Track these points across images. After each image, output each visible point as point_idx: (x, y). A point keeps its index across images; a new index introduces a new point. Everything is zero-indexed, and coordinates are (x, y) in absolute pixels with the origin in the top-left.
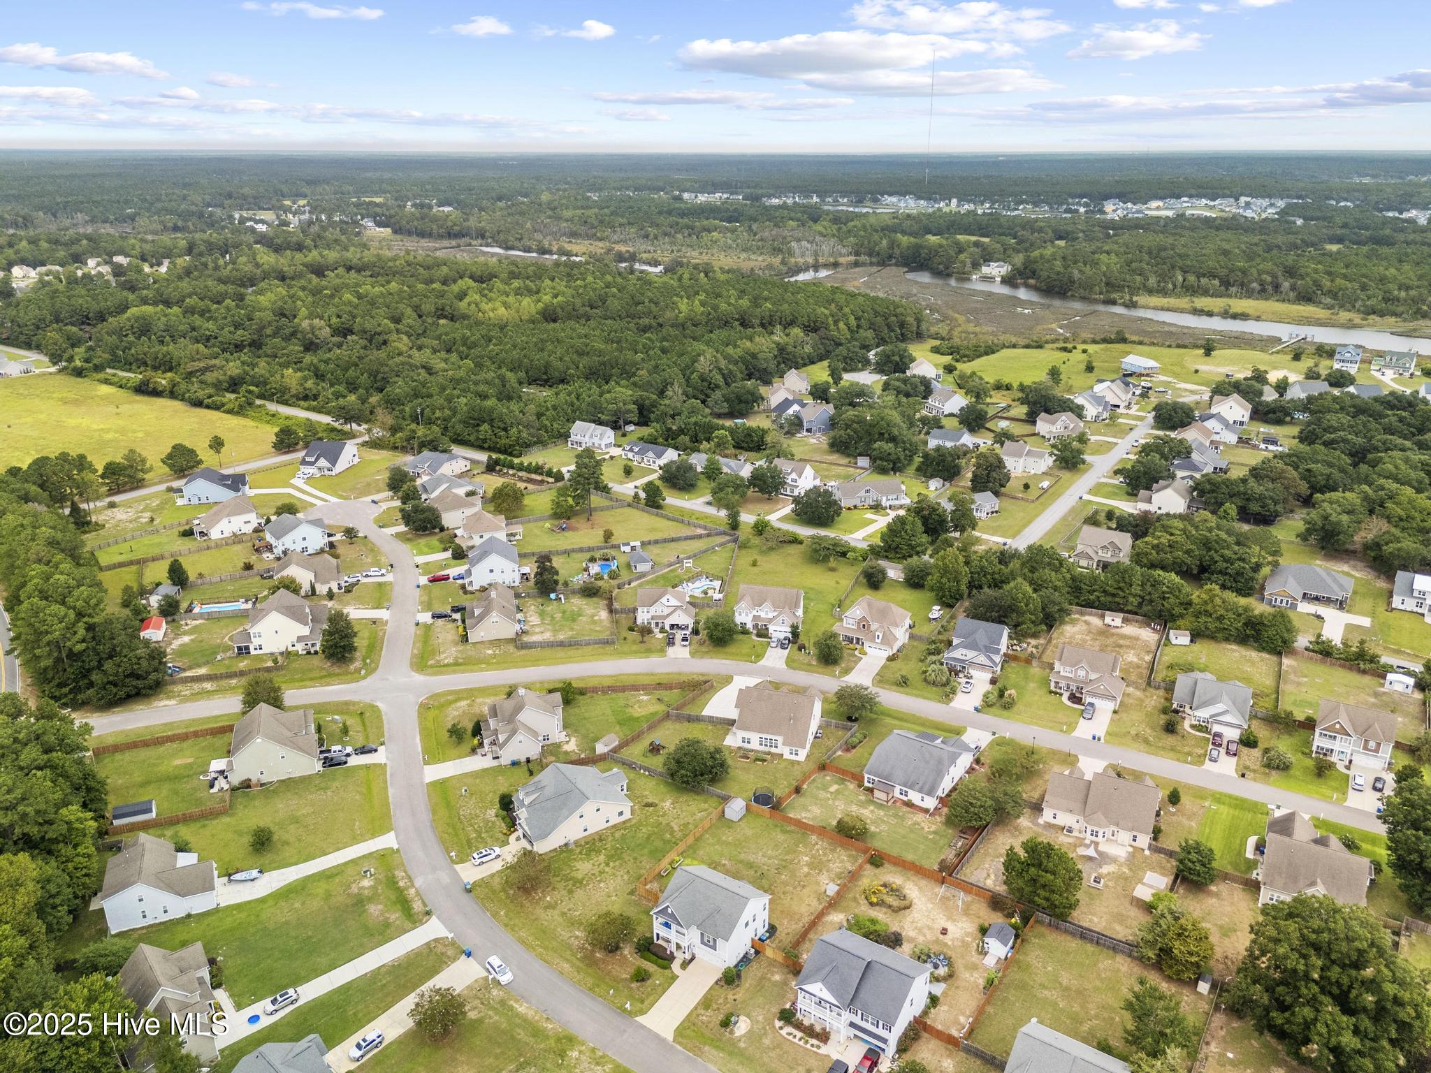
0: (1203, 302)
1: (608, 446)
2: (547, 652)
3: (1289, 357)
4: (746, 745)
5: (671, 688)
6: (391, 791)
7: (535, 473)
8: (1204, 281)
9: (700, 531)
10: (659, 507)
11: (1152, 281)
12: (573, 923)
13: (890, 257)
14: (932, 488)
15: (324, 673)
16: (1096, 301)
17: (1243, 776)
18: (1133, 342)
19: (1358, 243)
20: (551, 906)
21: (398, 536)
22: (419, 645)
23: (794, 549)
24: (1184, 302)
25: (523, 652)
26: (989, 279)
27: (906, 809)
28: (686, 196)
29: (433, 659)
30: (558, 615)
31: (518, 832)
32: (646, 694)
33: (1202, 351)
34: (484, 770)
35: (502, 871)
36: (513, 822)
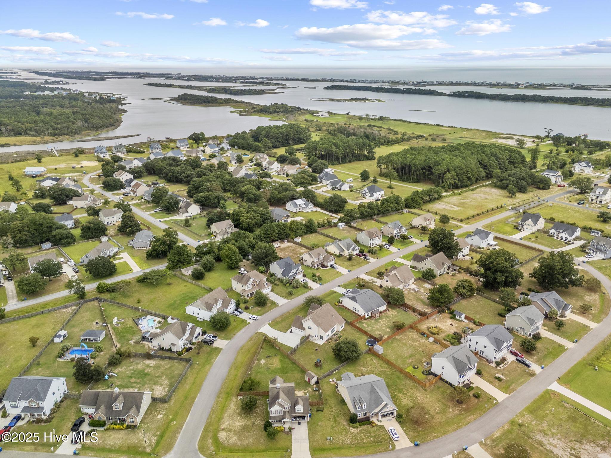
2: (181, 391)
4: (328, 338)
5: (259, 352)
9: (69, 310)
12: (444, 410)
14: (105, 241)
17: (378, 258)
25: (172, 401)
27: (383, 314)
29: (145, 448)
30: (133, 380)
31: (374, 419)
32: (259, 360)
33: (36, 160)
34: (309, 430)
35: (404, 431)
36: (366, 421)
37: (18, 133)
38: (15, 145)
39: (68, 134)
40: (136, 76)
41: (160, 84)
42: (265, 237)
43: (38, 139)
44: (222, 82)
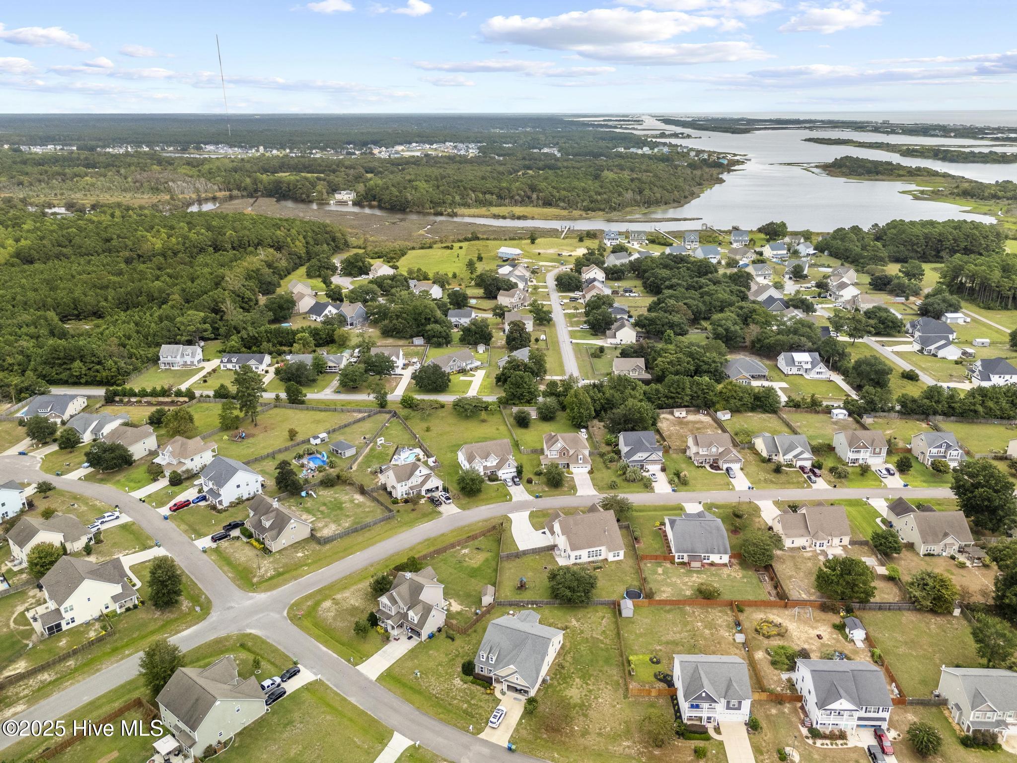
0: (495, 210)
1: (199, 362)
2: (347, 541)
3: (577, 240)
4: (578, 561)
5: (476, 538)
6: (353, 700)
7: (163, 396)
8: (488, 196)
9: (360, 415)
10: (303, 402)
11: (457, 198)
12: (615, 737)
13: (256, 191)
14: (481, 351)
15: (160, 623)
16: (429, 214)
17: (835, 486)
18: (483, 239)
19: (539, 169)
20: (585, 733)
21: (88, 478)
22: (226, 568)
23: (441, 413)
24: (483, 211)
25: (328, 547)
26: (343, 203)
27: (713, 568)
28: (23, 148)
29: (254, 576)
30: (323, 508)
31: (498, 688)
32: (463, 548)
33: (529, 241)
34: (412, 651)
35: (519, 723)
36: (487, 682)
37: (547, 203)
38: (533, 218)
39: (603, 210)
40: (807, 125)
41: (830, 139)
42: (666, 397)
43: (565, 213)
44: (955, 137)
